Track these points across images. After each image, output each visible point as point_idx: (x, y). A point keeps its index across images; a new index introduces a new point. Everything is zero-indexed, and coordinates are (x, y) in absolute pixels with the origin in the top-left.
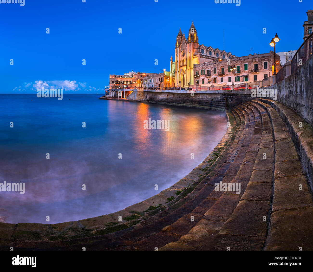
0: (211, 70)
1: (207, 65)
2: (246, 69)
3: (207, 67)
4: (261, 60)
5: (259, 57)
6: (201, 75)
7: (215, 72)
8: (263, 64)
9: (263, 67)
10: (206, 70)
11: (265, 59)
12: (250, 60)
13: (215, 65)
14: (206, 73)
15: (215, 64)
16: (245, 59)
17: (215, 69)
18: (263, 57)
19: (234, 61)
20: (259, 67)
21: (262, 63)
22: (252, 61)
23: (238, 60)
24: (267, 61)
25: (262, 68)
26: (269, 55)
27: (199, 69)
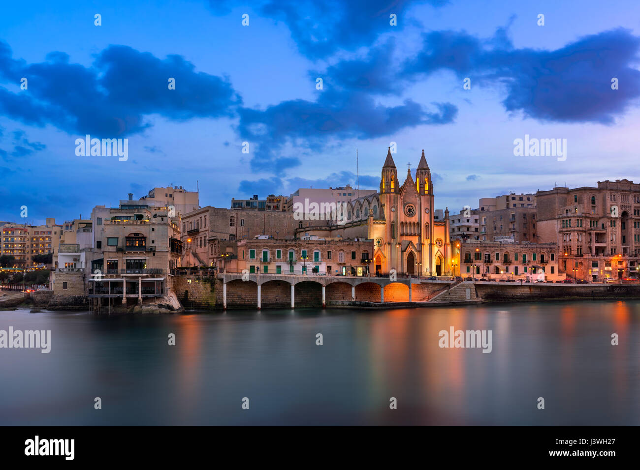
0: (491, 255)
1: (485, 247)
2: (534, 259)
3: (485, 250)
4: (549, 251)
5: (547, 248)
6: (476, 259)
7: (497, 259)
8: (550, 256)
9: (550, 259)
10: (484, 253)
11: (552, 251)
12: (539, 250)
13: (497, 248)
14: (483, 258)
16: (533, 248)
17: (497, 255)
18: (551, 248)
19: (522, 248)
20: (546, 258)
21: (549, 254)
23: (526, 248)
24: (554, 254)
26: (555, 247)
27: (472, 251)
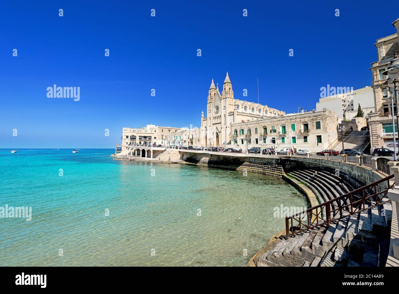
0: (252, 130)
1: (247, 125)
2: (293, 129)
3: (247, 127)
4: (312, 119)
6: (240, 134)
7: (256, 132)
8: (315, 124)
9: (315, 127)
10: (246, 129)
11: (318, 118)
12: (298, 120)
14: (246, 132)
15: (257, 123)
17: (256, 129)
19: (279, 121)
20: (310, 127)
21: (313, 122)
22: (301, 121)
24: (321, 121)
25: (314, 129)
26: (322, 113)
27: (238, 129)
